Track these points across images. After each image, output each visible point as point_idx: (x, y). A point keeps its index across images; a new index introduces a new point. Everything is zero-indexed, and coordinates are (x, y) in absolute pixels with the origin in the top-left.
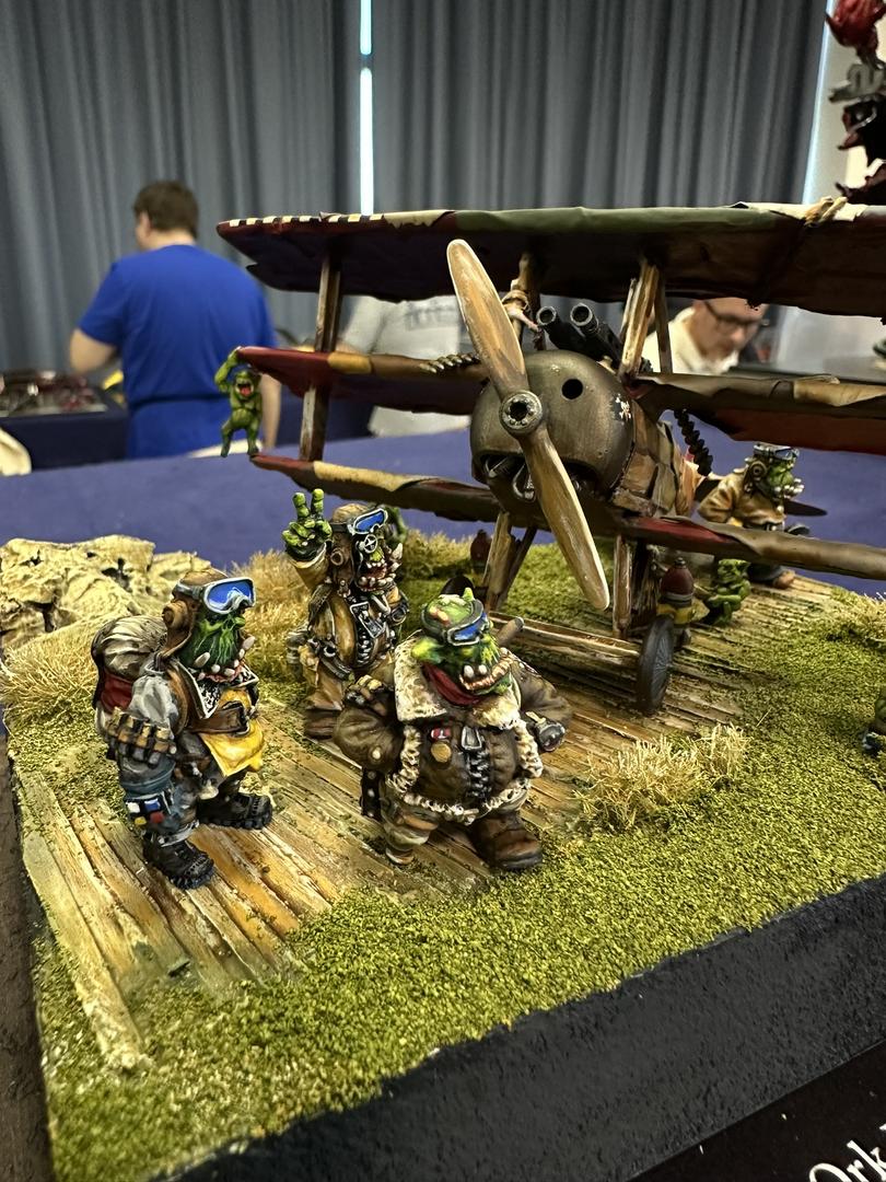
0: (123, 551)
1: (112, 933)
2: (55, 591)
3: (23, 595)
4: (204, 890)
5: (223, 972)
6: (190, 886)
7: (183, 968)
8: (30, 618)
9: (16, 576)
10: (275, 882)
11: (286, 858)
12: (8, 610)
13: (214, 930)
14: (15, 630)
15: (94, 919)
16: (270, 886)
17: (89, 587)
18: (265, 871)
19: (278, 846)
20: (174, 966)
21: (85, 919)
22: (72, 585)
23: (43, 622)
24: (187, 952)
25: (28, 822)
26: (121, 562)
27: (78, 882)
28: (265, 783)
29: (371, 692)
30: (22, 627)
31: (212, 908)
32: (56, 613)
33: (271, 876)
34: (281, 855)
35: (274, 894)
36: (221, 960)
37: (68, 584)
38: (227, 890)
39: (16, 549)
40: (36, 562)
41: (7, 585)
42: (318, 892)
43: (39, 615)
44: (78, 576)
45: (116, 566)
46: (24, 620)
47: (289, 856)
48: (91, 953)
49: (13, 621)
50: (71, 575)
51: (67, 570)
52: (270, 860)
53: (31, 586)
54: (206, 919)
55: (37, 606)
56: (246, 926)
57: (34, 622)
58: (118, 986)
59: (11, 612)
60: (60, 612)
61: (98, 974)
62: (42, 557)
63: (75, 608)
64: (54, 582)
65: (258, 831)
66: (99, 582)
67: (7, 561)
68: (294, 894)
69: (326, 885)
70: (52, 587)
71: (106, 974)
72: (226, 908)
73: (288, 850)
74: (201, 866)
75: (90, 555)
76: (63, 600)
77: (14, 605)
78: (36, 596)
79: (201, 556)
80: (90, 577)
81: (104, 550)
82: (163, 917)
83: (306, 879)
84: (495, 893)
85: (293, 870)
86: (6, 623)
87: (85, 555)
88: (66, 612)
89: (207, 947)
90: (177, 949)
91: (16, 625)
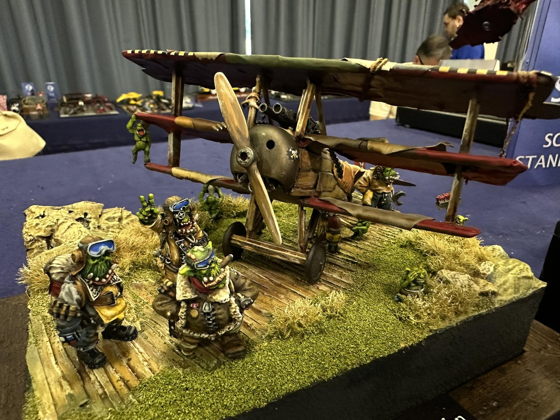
0: (87, 209)
1: (59, 389)
2: (52, 230)
3: (35, 233)
4: (102, 370)
5: (102, 405)
6: (94, 368)
7: (86, 403)
8: (40, 243)
9: (32, 224)
10: (132, 364)
11: (140, 354)
12: (28, 240)
13: (102, 387)
14: (33, 249)
15: (52, 383)
16: (130, 367)
17: (69, 227)
18: (129, 360)
19: (138, 349)
20: (82, 403)
21: (48, 383)
22: (60, 227)
23: (46, 245)
24: (88, 396)
25: (31, 340)
26: (86, 214)
27: (48, 366)
28: (138, 320)
29: (167, 287)
30: (36, 247)
31: (103, 378)
32: (53, 240)
33: (132, 363)
34: (137, 352)
35: (130, 370)
36: (103, 400)
37: (58, 226)
38: (111, 369)
39: (33, 210)
40: (43, 216)
41: (28, 228)
42: (150, 369)
43: (44, 242)
44: (63, 222)
45: (83, 216)
46: (37, 244)
47: (141, 353)
48: (48, 399)
49: (31, 245)
50: (60, 222)
51: (58, 220)
52: (132, 355)
53: (39, 228)
54: (99, 382)
55: (43, 238)
56: (116, 385)
57: (42, 245)
58: (57, 412)
59: (30, 241)
60: (55, 240)
61: (49, 407)
62: (46, 214)
63: (62, 238)
64: (51, 226)
65: (130, 342)
66: (74, 226)
67: (29, 216)
68: (140, 370)
69: (154, 366)
70: (50, 229)
71: (53, 407)
72: (109, 377)
73: (142, 350)
74: (100, 359)
75: (70, 212)
76: (56, 234)
77: (31, 238)
78: (42, 233)
79: (127, 209)
80: (69, 223)
81: (77, 209)
82: (81, 381)
83: (146, 363)
84: (223, 367)
85: (141, 359)
86: (28, 246)
87: (68, 212)
88: (58, 240)
89: (98, 394)
90: (84, 395)
91: (33, 247)
